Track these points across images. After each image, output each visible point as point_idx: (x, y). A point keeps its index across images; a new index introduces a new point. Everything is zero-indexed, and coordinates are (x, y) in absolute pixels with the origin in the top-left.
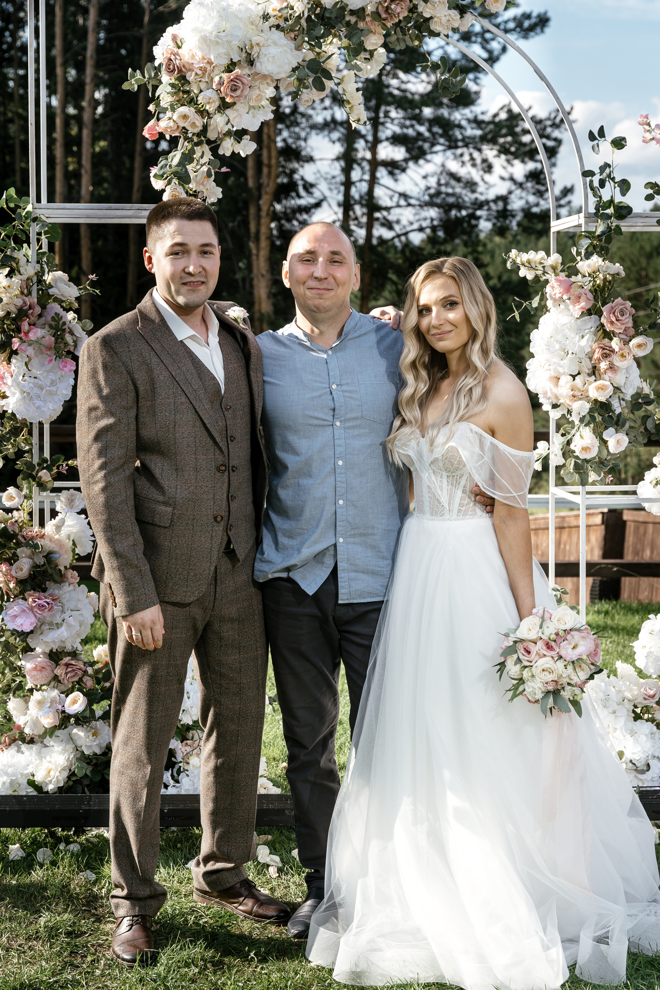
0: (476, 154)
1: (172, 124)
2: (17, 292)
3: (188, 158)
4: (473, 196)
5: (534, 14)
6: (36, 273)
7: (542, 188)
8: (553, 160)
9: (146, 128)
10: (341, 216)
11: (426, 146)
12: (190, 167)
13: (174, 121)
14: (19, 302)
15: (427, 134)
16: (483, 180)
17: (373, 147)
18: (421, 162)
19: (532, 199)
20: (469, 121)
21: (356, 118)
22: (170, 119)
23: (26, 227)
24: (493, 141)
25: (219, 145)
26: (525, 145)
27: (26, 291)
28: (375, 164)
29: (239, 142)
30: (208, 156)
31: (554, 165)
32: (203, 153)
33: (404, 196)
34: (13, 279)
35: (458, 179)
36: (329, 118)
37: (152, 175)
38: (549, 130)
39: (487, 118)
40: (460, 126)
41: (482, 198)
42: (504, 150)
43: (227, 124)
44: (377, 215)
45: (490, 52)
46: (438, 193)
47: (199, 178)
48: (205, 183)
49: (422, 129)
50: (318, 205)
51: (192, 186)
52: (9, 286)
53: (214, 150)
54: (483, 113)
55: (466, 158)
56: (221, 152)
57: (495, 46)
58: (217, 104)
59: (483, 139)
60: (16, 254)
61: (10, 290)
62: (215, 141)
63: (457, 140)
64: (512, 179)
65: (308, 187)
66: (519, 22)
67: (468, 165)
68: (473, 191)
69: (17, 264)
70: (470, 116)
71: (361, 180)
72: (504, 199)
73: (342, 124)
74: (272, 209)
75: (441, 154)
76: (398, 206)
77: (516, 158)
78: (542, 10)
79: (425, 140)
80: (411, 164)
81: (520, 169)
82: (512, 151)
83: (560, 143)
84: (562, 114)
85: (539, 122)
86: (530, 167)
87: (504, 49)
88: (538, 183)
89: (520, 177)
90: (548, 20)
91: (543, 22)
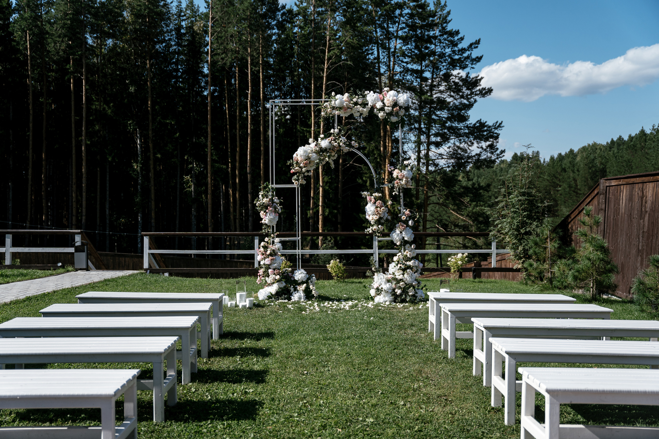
0: (466, 139)
1: (295, 170)
3: (298, 176)
4: (467, 154)
5: (487, 88)
6: (271, 198)
7: (493, 151)
8: (497, 140)
9: (291, 171)
10: (416, 163)
11: (448, 137)
12: (299, 178)
14: (268, 203)
15: (448, 133)
16: (469, 149)
18: (447, 142)
19: (489, 155)
23: (270, 189)
26: (485, 135)
30: (302, 176)
31: (498, 142)
33: (441, 155)
35: (461, 149)
37: (292, 179)
38: (493, 130)
40: (461, 129)
41: (470, 155)
42: (476, 138)
43: (305, 170)
44: (430, 162)
45: (469, 102)
46: (454, 154)
47: (301, 180)
49: (446, 131)
52: (266, 200)
53: (304, 175)
54: (470, 124)
55: (463, 140)
57: (472, 100)
59: (469, 133)
60: (267, 194)
62: (304, 173)
63: (459, 134)
64: (482, 148)
66: (481, 91)
67: (463, 143)
68: (466, 153)
70: (465, 125)
71: (425, 150)
72: (479, 155)
75: (453, 140)
76: (438, 159)
77: (482, 140)
78: (490, 87)
79: (447, 135)
80: (443, 143)
81: (484, 144)
82: (480, 138)
83: (498, 135)
84: (498, 124)
85: (490, 127)
86: (488, 143)
87: (475, 101)
88: (492, 149)
89: (484, 147)
90: (492, 90)
91: (490, 91)
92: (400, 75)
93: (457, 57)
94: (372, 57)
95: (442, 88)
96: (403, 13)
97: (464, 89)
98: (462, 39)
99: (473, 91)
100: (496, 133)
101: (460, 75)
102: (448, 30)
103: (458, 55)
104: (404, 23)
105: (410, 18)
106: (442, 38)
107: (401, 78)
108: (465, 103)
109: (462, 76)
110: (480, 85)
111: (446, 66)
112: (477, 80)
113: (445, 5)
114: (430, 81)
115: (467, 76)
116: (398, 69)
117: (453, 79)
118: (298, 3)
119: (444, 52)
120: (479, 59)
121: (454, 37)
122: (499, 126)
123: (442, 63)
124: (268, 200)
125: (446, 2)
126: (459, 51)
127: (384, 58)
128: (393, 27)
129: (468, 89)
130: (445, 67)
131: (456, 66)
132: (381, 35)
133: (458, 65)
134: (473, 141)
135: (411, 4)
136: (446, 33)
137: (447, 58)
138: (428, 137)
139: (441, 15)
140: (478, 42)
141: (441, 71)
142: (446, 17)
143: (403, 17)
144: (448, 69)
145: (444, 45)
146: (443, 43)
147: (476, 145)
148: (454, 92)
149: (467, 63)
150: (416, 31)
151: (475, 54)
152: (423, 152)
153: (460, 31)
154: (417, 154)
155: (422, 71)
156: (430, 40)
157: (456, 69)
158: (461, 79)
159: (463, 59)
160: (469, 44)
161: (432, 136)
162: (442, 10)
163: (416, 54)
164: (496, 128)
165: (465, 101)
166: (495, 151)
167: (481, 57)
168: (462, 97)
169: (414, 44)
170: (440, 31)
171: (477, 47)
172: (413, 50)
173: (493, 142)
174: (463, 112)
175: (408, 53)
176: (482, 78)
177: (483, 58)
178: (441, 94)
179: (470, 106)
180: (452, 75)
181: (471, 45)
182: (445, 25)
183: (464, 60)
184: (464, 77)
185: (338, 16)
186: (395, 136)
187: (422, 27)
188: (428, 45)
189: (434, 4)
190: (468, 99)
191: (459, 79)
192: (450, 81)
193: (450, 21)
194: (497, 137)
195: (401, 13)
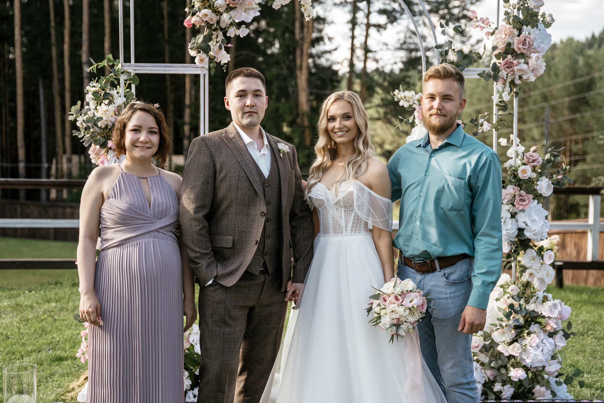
0: (426, 20)
1: (198, 19)
2: (113, 114)
3: (208, 38)
4: (424, 44)
6: (123, 103)
7: (464, 39)
9: (185, 21)
10: (349, 56)
11: (398, 15)
12: (210, 43)
13: (200, 17)
14: (113, 120)
15: (398, 9)
17: (368, 16)
18: (395, 24)
21: (308, 15)
22: (198, 16)
23: (119, 77)
24: (437, 12)
25: (227, 31)
27: (117, 113)
28: (368, 26)
29: (239, 29)
30: (221, 37)
32: (217, 36)
33: (385, 44)
34: (110, 106)
35: (416, 35)
37: (189, 47)
41: (429, 45)
43: (230, 19)
44: (370, 55)
46: (405, 43)
47: (215, 49)
48: (219, 52)
49: (396, 6)
50: (336, 49)
51: (211, 53)
52: (107, 111)
53: (225, 34)
55: (421, 22)
56: (228, 35)
58: (225, 7)
59: (431, 11)
60: (112, 92)
61: (108, 113)
62: (225, 29)
63: (415, 12)
65: (330, 39)
68: (425, 42)
69: (113, 97)
74: (309, 51)
75: (406, 20)
76: (382, 49)
79: (397, 12)
80: (389, 26)
124: (112, 108)
152: (359, 41)
154: (350, 40)
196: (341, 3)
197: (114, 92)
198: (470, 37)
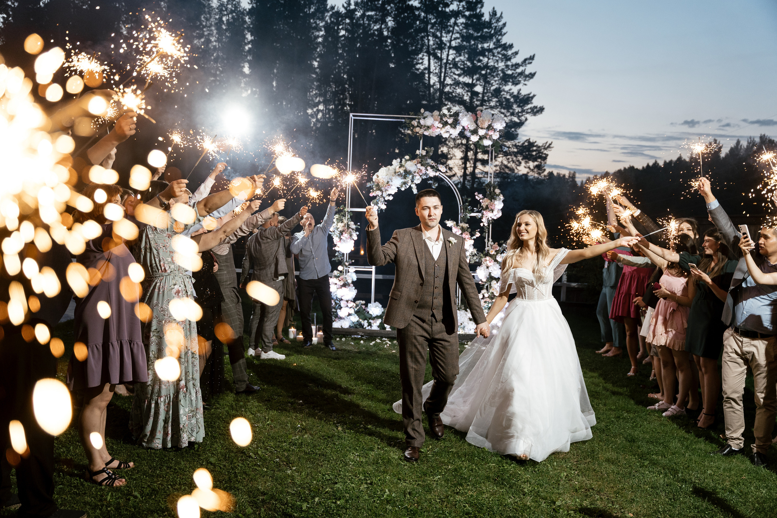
0: (515, 159)
3: (378, 200)
4: (514, 174)
5: (538, 107)
6: (347, 223)
7: (540, 171)
8: (545, 161)
9: (371, 194)
10: (462, 180)
14: (343, 228)
16: (516, 168)
18: (494, 160)
19: (536, 175)
20: (513, 145)
22: (375, 193)
24: (521, 154)
25: (385, 198)
26: (533, 155)
28: (476, 160)
29: (389, 197)
30: (383, 200)
31: (546, 163)
35: (507, 168)
36: (460, 143)
38: (542, 150)
39: (520, 144)
41: (517, 175)
42: (524, 158)
43: (387, 193)
44: (476, 180)
45: (520, 120)
46: (500, 172)
48: (382, 205)
50: (454, 175)
55: (511, 160)
57: (523, 118)
58: (385, 190)
59: (517, 152)
64: (529, 168)
66: (532, 109)
67: (511, 163)
68: (513, 172)
70: (514, 143)
71: (470, 167)
72: (526, 175)
73: (464, 145)
75: (501, 158)
76: (484, 177)
77: (530, 160)
78: (541, 106)
80: (490, 161)
81: (532, 164)
82: (528, 158)
83: (547, 155)
84: (548, 144)
85: (539, 147)
86: (536, 163)
87: (526, 119)
88: (539, 170)
89: (532, 167)
90: (544, 109)
91: (541, 109)
92: (450, 88)
93: (510, 72)
94: (422, 67)
95: (492, 104)
96: (458, 22)
97: (515, 106)
98: (516, 53)
99: (525, 108)
100: (545, 154)
101: (511, 91)
102: (503, 43)
103: (511, 70)
104: (458, 33)
105: (464, 28)
106: (495, 51)
107: (451, 91)
108: (515, 121)
109: (513, 93)
110: (532, 103)
111: (498, 80)
112: (529, 97)
113: (501, 16)
114: (480, 95)
115: (519, 93)
116: (449, 81)
117: (504, 94)
118: (345, 5)
119: (497, 66)
120: (532, 76)
121: (507, 51)
122: (549, 147)
123: (494, 77)
124: (343, 224)
125: (502, 13)
126: (512, 66)
127: (436, 69)
128: (446, 37)
129: (519, 106)
130: (497, 82)
131: (509, 81)
132: (434, 44)
133: (511, 81)
134: (521, 160)
135: (467, 13)
136: (500, 46)
137: (500, 72)
138: (476, 154)
139: (496, 27)
140: (532, 58)
141: (492, 85)
142: (502, 29)
143: (458, 26)
144: (500, 84)
145: (497, 58)
146: (496, 56)
147: (523, 164)
148: (504, 109)
149: (520, 79)
150: (470, 42)
151: (529, 69)
152: (470, 170)
153: (514, 45)
154: (463, 171)
155: (473, 85)
156: (483, 52)
157: (508, 85)
158: (512, 95)
159: (516, 75)
160: (523, 59)
161: (480, 154)
162: (498, 21)
163: (468, 67)
164: (545, 149)
165: (516, 119)
166: (543, 172)
167: (535, 74)
168: (512, 114)
169: (467, 56)
170: (494, 44)
171: (531, 63)
172: (465, 62)
173: (541, 162)
174: (513, 129)
175: (461, 65)
176: (534, 96)
177: (536, 75)
178: (491, 110)
179: (521, 124)
180: (504, 91)
181: (525, 60)
182: (500, 37)
183: (518, 76)
184: (516, 93)
185: (390, 21)
186: (442, 151)
187: (475, 39)
188: (481, 58)
189: (490, 15)
190: (519, 117)
191: (510, 95)
192: (501, 97)
193: (505, 34)
194: (545, 158)
195: (455, 21)
196: (459, 145)
197: (344, 218)
198: (545, 170)
